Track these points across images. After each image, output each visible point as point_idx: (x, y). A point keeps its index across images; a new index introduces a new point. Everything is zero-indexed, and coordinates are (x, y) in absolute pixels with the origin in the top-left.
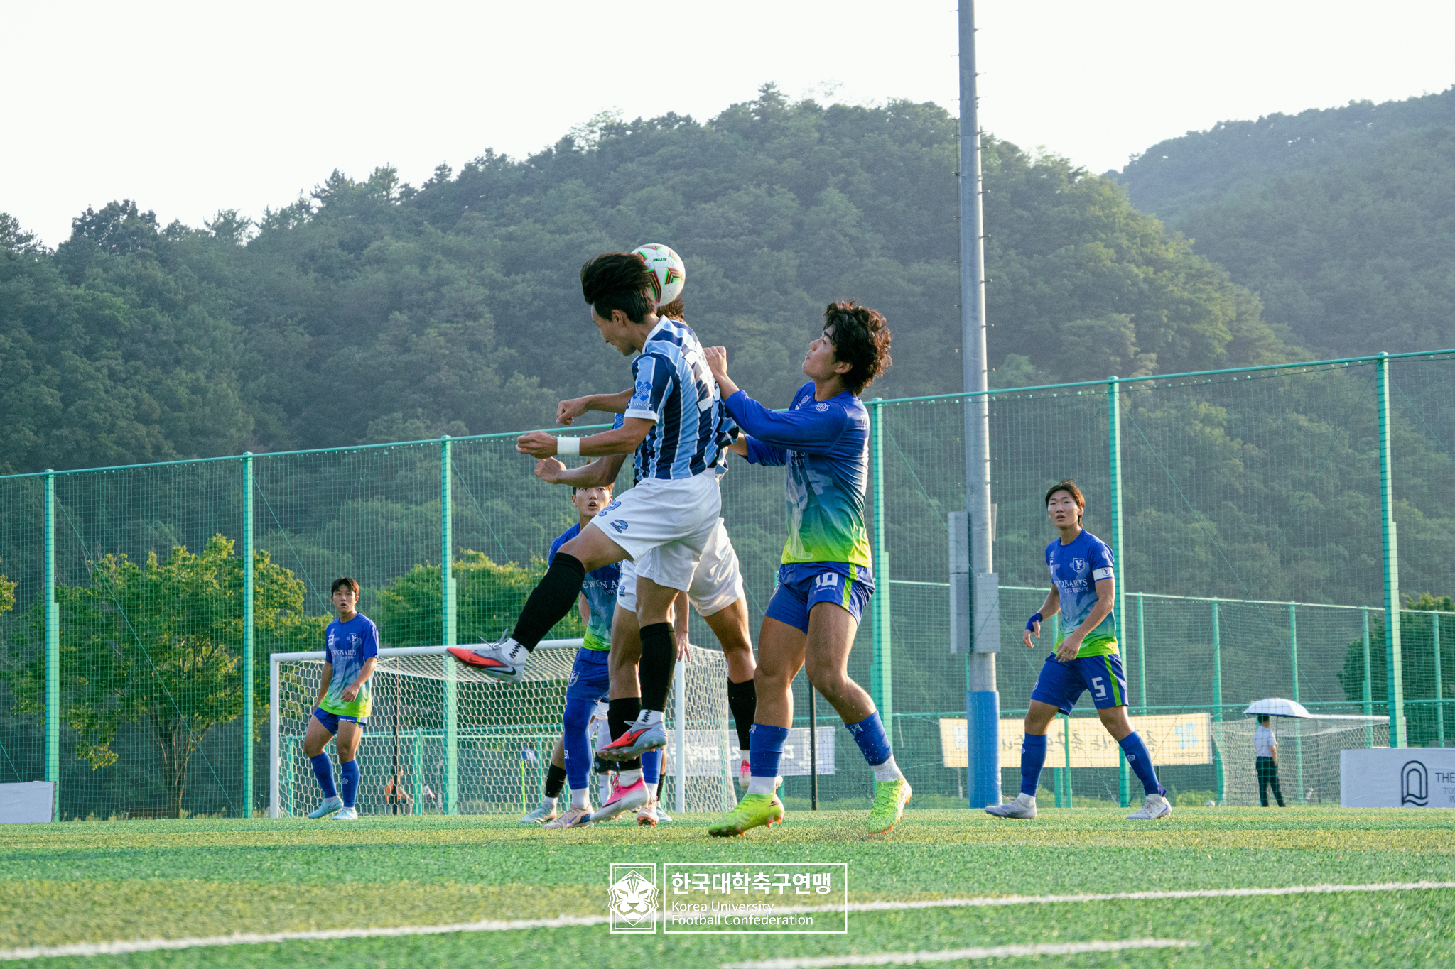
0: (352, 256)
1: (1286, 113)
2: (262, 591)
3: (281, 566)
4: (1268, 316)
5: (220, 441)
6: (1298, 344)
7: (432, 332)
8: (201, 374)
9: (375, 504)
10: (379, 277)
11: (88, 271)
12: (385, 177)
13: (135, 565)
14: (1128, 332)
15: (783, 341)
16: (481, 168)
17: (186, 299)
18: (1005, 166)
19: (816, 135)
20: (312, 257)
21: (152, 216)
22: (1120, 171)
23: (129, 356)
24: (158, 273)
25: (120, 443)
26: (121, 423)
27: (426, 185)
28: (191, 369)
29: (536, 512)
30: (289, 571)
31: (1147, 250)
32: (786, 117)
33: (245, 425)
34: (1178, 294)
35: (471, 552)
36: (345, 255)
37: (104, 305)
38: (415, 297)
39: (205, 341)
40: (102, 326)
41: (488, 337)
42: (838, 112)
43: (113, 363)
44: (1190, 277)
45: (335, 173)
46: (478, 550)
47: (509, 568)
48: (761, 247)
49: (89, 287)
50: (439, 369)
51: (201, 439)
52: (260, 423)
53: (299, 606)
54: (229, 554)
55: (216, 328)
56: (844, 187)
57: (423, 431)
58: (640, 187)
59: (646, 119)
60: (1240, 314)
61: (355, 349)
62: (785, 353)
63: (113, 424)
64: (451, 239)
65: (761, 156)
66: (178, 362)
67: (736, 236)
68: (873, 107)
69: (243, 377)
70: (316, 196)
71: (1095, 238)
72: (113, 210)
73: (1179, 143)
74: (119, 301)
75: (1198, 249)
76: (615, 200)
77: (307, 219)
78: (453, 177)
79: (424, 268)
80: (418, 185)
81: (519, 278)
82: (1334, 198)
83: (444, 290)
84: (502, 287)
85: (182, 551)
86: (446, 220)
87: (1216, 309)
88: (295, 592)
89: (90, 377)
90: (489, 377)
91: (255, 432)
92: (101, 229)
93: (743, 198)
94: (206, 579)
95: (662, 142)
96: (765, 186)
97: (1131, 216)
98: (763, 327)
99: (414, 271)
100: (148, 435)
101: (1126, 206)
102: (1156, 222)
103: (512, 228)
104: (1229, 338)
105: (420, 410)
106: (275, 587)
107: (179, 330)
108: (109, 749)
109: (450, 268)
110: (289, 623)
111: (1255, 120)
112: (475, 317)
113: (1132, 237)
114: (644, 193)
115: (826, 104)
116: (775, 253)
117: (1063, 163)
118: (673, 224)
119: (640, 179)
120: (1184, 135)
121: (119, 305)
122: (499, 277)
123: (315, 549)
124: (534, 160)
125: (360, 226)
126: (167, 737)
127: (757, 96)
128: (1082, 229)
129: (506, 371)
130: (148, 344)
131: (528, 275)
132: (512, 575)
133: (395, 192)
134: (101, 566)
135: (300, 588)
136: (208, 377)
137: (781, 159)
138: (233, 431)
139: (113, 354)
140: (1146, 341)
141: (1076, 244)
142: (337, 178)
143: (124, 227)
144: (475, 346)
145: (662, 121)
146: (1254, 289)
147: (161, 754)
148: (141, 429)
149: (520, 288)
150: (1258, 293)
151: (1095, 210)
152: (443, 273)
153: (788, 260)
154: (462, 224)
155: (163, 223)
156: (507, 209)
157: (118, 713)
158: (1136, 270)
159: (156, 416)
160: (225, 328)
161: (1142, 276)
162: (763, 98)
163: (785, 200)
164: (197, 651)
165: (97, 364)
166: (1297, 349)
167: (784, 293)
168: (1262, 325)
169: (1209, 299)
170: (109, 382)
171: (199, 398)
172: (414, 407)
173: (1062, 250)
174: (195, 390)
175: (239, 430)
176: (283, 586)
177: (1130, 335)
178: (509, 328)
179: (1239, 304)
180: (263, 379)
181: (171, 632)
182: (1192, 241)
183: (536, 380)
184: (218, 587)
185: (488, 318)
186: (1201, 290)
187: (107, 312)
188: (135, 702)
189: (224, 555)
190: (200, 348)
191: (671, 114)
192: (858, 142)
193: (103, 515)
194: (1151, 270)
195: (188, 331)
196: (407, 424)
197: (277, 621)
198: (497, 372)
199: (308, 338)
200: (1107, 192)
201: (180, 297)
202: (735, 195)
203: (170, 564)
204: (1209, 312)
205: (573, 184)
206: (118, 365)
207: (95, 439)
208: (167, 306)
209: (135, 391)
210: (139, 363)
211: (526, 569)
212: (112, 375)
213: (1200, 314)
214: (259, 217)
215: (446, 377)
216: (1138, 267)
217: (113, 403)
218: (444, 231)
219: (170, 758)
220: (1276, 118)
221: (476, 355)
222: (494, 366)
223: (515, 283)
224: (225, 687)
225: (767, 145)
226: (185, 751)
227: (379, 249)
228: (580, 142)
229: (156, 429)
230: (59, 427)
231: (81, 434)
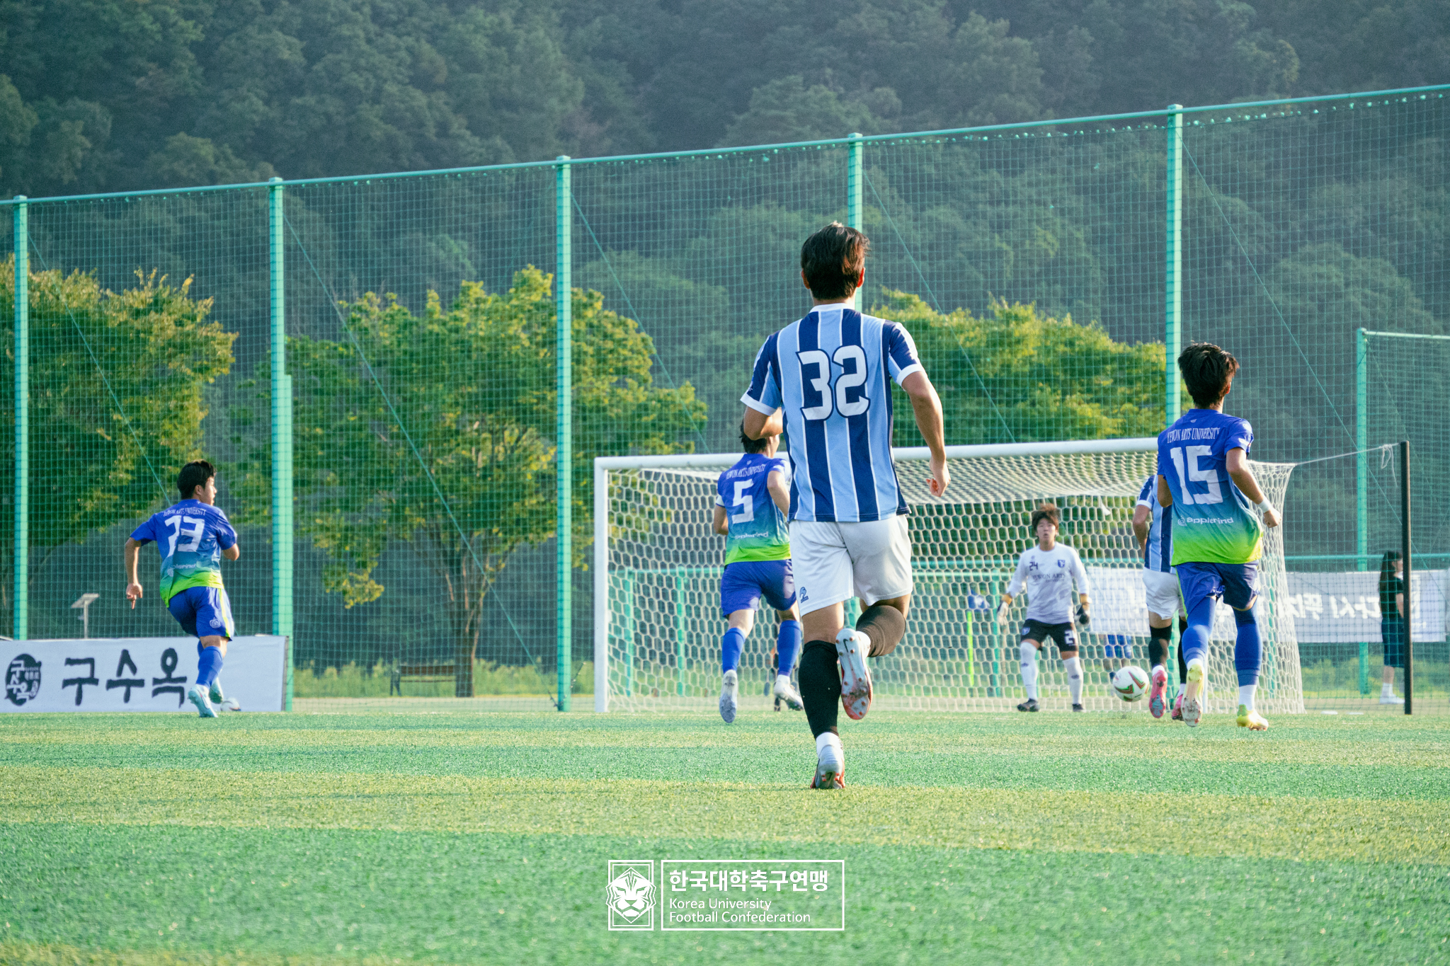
2: (590, 350)
3: (619, 314)
5: (535, 116)
8: (507, 16)
9: (760, 213)
13: (406, 310)
25: (390, 117)
26: (391, 88)
28: (493, 9)
29: (1000, 226)
30: (630, 322)
33: (571, 92)
35: (899, 294)
46: (909, 289)
47: (955, 319)
50: (857, 9)
51: (506, 114)
52: (593, 91)
53: (644, 372)
54: (544, 296)
57: (832, 102)
63: (379, 90)
69: (568, 21)
85: (477, 290)
88: (639, 353)
89: (345, 19)
90: (932, 20)
91: (585, 104)
94: (511, 332)
100: (430, 106)
105: (829, 73)
106: (610, 345)
108: (371, 576)
110: (630, 398)
123: (674, 280)
126: (454, 562)
129: (958, 11)
132: (960, 330)
134: (360, 309)
135: (646, 346)
136: (517, 21)
138: (553, 102)
147: (445, 589)
148: (420, 99)
157: (384, 526)
159: (440, 79)
164: (497, 438)
170: (372, 28)
171: (503, 51)
172: (819, 66)
174: (498, 39)
175: (562, 101)
176: (621, 343)
180: (598, 23)
181: (460, 408)
183: (1003, 25)
184: (527, 344)
188: (407, 512)
189: (536, 298)
193: (365, 227)
196: (810, 93)
197: (613, 394)
198: (944, 13)
203: (457, 306)
207: (354, 112)
209: (410, 41)
211: (982, 320)
215: (868, 21)
217: (380, 58)
219: (459, 596)
224: (537, 492)
226: (479, 586)
229: (441, 98)
230: (301, 94)
231: (333, 105)
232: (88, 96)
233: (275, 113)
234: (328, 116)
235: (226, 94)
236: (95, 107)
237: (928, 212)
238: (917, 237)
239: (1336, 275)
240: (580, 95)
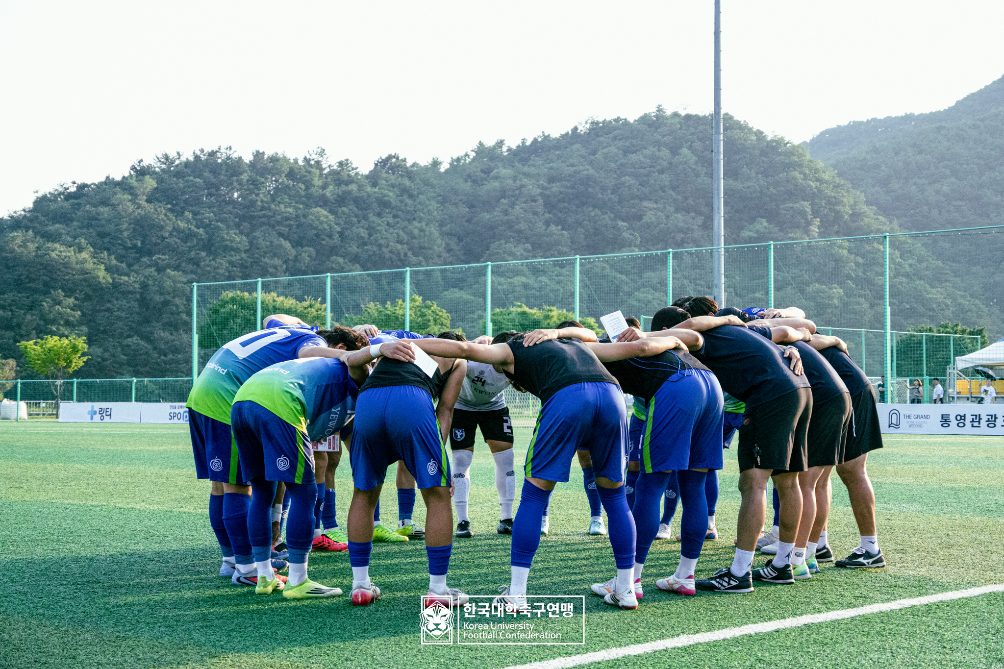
0: (486, 176)
1: (878, 118)
4: (868, 203)
5: (431, 252)
6: (880, 215)
7: (517, 207)
8: (424, 224)
10: (496, 184)
11: (380, 182)
12: (500, 143)
14: (808, 210)
15: (662, 212)
16: (540, 139)
17: (419, 194)
18: (758, 139)
19: (679, 126)
20: (469, 176)
21: (405, 160)
22: (808, 141)
23: (395, 216)
24: (407, 182)
25: (391, 252)
26: (392, 244)
27: (517, 147)
28: (420, 222)
29: (559, 282)
31: (817, 175)
32: (667, 118)
33: (441, 245)
34: (829, 193)
36: (483, 175)
37: (385, 195)
38: (511, 193)
39: (426, 211)
40: (384, 204)
41: (540, 210)
42: (688, 117)
43: (388, 219)
44: (835, 187)
45: (480, 142)
48: (654, 173)
49: (379, 188)
50: (520, 223)
51: (424, 251)
52: (447, 244)
53: (448, 325)
54: (420, 303)
55: (429, 205)
56: (690, 148)
58: (606, 147)
59: (608, 119)
60: (855, 202)
61: (486, 214)
62: (664, 217)
63: (388, 244)
64: (526, 169)
65: (655, 134)
66: (414, 219)
67: (645, 168)
68: (703, 115)
69: (441, 225)
70: (473, 151)
71: (795, 170)
72: (390, 157)
73: (833, 130)
74: (391, 194)
75: (840, 175)
76: (594, 153)
77: (468, 160)
78: (528, 143)
79: (515, 181)
80: (514, 147)
81: (554, 185)
82: (897, 154)
83: (523, 190)
84: (547, 189)
85: (400, 301)
86: (524, 161)
87: (845, 200)
88: (446, 319)
89: (379, 225)
90: (540, 225)
91: (445, 248)
92: (385, 164)
93: (647, 152)
95: (615, 128)
96: (657, 147)
97: (811, 161)
98: (655, 206)
99: (510, 182)
101: (808, 157)
102: (821, 163)
103: (551, 164)
104: (851, 212)
105: (512, 240)
107: (415, 206)
109: (525, 181)
111: (865, 120)
112: (535, 201)
113: (810, 170)
114: (606, 150)
115: (683, 113)
116: (661, 176)
117: (782, 139)
118: (618, 163)
119: (605, 144)
120: (835, 126)
121: (391, 196)
122: (545, 184)
123: (469, 297)
124: (562, 136)
125: (490, 163)
127: (655, 110)
128: (788, 166)
129: (547, 223)
130: (403, 211)
131: (558, 184)
133: (504, 149)
135: (448, 317)
136: (426, 225)
137: (664, 136)
138: (436, 247)
139: (388, 215)
140: (815, 213)
141: (787, 172)
142: (480, 143)
143: (395, 164)
144: (535, 213)
145: (615, 120)
146: (862, 192)
148: (399, 247)
149: (554, 189)
150: (863, 194)
151: (795, 158)
152: (523, 183)
153: (666, 178)
154: (531, 162)
155: (409, 164)
156: (550, 157)
158: (812, 184)
159: (405, 241)
160: (434, 205)
161: (814, 186)
162: (658, 111)
163: (665, 153)
165: (383, 220)
166: (880, 217)
167: (664, 192)
168: (865, 207)
169: (843, 196)
170: (387, 227)
171: (422, 234)
172: (509, 238)
173: (781, 175)
174: (421, 230)
177: (809, 210)
178: (549, 205)
179: (855, 198)
180: (449, 226)
182: (836, 171)
183: (560, 227)
185: (541, 201)
186: (839, 192)
187: (387, 198)
190: (423, 213)
191: (618, 117)
192: (696, 129)
194: (818, 184)
195: (419, 206)
198: (544, 224)
199: (467, 209)
200: (800, 151)
201: (415, 193)
202: (644, 151)
204: (842, 201)
205: (577, 146)
206: (391, 220)
207: (381, 250)
208: (411, 196)
209: (396, 231)
210: (399, 219)
212: (388, 224)
213: (839, 202)
214: (449, 161)
215: (523, 226)
216: (813, 182)
217: (389, 236)
218: (523, 165)
220: (874, 120)
221: (535, 217)
222: (543, 221)
223: (552, 187)
225: (658, 130)
227: (497, 173)
228: (580, 128)
229: (405, 246)
230: (366, 245)
231: (375, 248)
232: (309, 246)
233: (360, 250)
234: (374, 252)
235: (347, 246)
236: (311, 249)
237: (539, 279)
238: (536, 285)
239: (650, 297)
240: (444, 246)
